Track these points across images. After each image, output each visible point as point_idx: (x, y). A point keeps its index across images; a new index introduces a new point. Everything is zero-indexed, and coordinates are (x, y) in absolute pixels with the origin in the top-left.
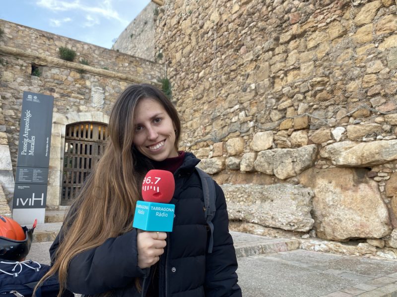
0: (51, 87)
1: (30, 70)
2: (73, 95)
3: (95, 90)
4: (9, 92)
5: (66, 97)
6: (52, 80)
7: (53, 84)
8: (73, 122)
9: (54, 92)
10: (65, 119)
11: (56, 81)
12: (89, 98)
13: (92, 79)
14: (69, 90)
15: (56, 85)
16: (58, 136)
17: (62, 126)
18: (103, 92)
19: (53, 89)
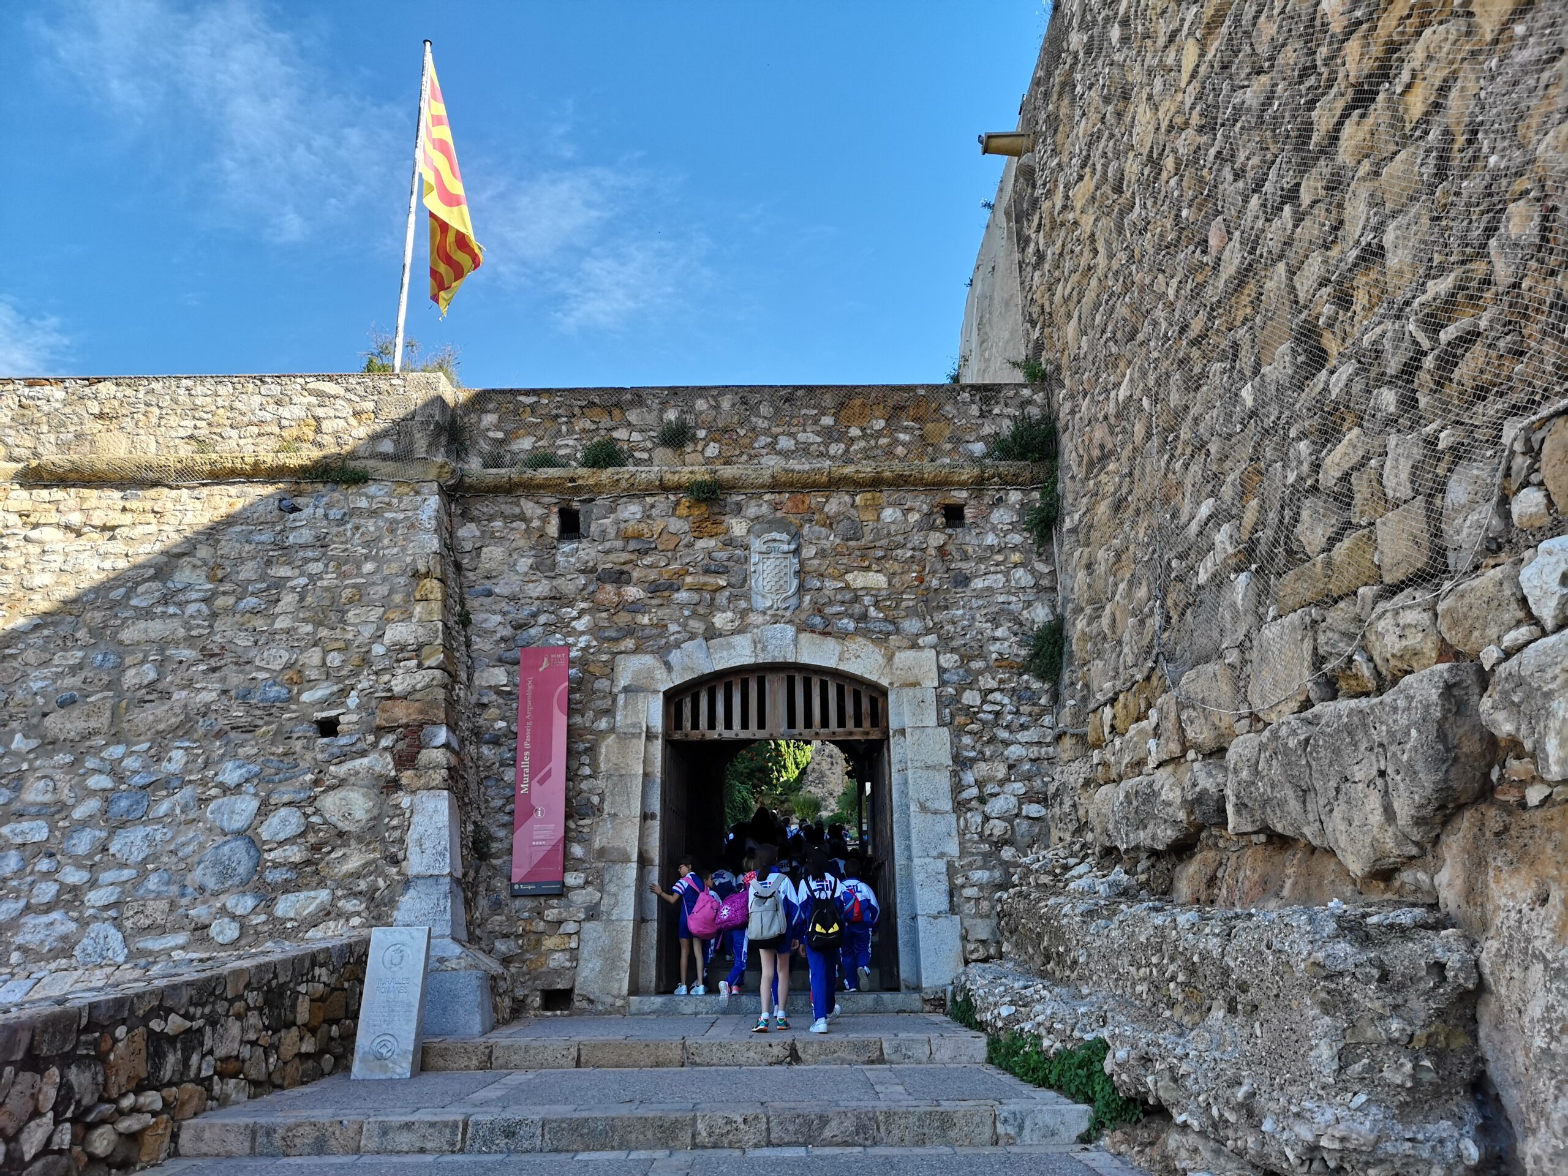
0: (618, 568)
1: (553, 528)
2: (689, 579)
3: (764, 548)
4: (494, 613)
5: (666, 594)
6: (619, 544)
7: (625, 557)
8: (688, 677)
9: (628, 582)
10: (660, 673)
11: (633, 545)
12: (745, 580)
13: (752, 511)
14: (675, 566)
15: (634, 557)
16: (633, 735)
17: (650, 697)
18: (793, 547)
19: (622, 573)
